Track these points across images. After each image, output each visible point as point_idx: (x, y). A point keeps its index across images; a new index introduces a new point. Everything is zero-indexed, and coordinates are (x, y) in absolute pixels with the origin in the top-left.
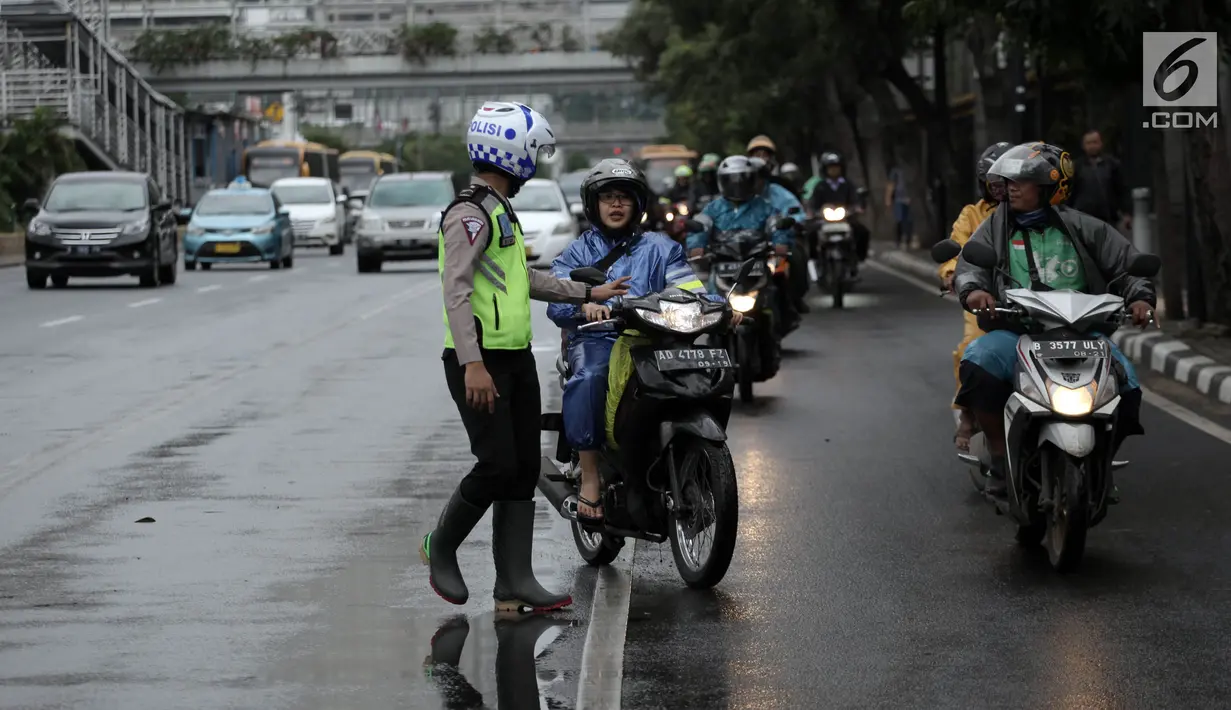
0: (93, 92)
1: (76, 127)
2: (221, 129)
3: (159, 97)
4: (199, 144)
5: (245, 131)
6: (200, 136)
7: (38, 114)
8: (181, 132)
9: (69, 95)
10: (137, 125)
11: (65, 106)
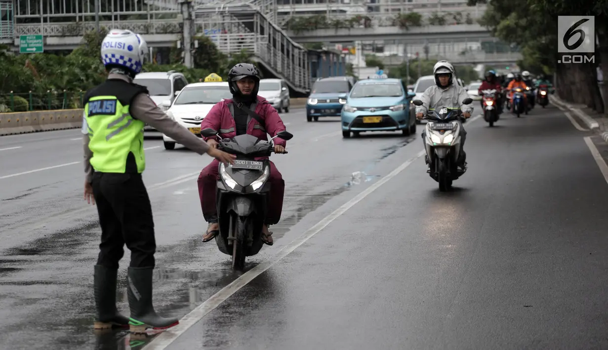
1: (258, 57)
2: (324, 58)
3: (296, 44)
4: (314, 64)
5: (335, 59)
6: (314, 60)
7: (241, 52)
8: (306, 59)
9: (255, 44)
10: (285, 56)
11: (253, 48)
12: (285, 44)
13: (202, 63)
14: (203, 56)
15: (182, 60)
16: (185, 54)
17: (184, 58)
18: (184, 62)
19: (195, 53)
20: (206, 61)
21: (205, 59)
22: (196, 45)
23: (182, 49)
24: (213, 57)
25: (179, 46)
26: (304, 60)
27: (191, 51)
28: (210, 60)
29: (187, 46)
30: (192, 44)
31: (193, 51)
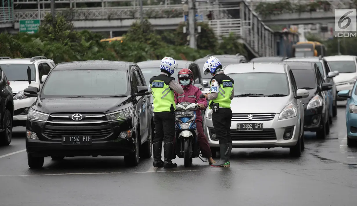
0: (248, 27)
1: (243, 39)
2: (285, 38)
3: (266, 27)
4: (278, 44)
5: (292, 38)
6: (278, 41)
7: (230, 35)
8: (273, 39)
9: (241, 28)
10: (260, 38)
11: (239, 32)
12: (260, 27)
13: (202, 45)
14: (204, 39)
15: (188, 43)
16: (190, 38)
17: (189, 41)
18: (189, 44)
19: (198, 37)
20: (206, 44)
21: (205, 42)
22: (199, 30)
23: (187, 34)
24: (211, 40)
25: (185, 31)
26: (272, 41)
27: (195, 35)
28: (209, 42)
29: (192, 31)
30: (196, 30)
31: (197, 36)
